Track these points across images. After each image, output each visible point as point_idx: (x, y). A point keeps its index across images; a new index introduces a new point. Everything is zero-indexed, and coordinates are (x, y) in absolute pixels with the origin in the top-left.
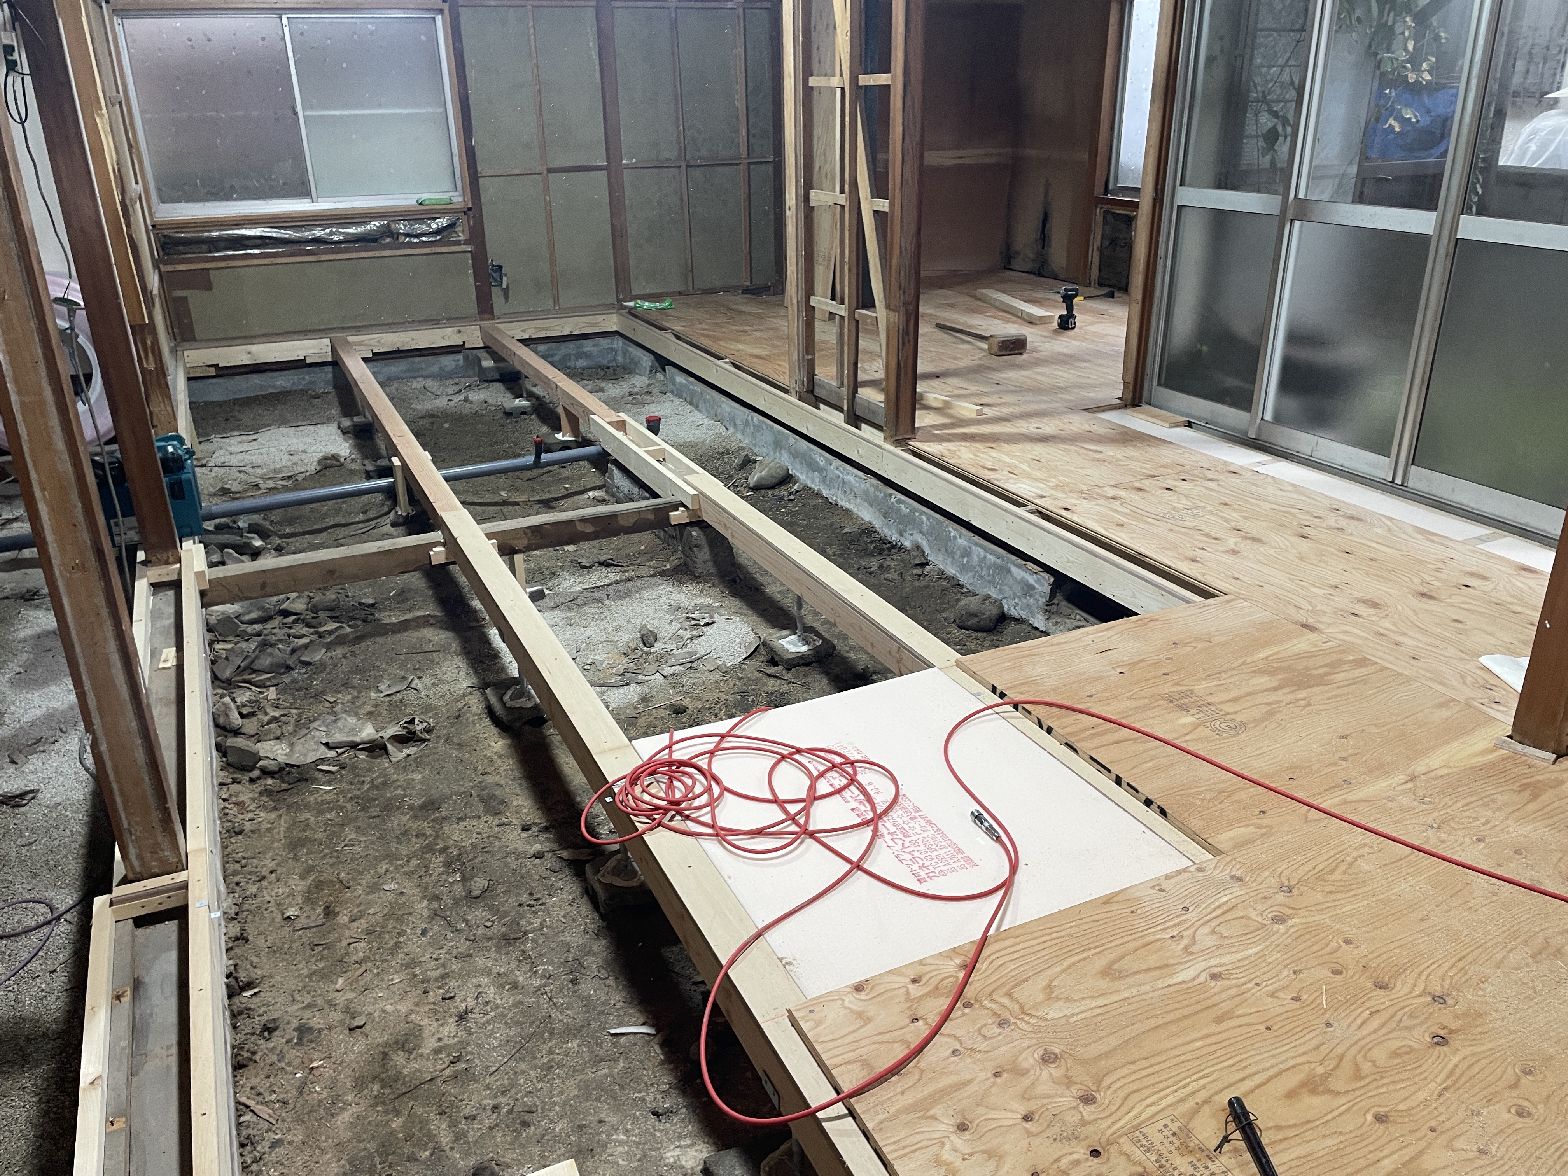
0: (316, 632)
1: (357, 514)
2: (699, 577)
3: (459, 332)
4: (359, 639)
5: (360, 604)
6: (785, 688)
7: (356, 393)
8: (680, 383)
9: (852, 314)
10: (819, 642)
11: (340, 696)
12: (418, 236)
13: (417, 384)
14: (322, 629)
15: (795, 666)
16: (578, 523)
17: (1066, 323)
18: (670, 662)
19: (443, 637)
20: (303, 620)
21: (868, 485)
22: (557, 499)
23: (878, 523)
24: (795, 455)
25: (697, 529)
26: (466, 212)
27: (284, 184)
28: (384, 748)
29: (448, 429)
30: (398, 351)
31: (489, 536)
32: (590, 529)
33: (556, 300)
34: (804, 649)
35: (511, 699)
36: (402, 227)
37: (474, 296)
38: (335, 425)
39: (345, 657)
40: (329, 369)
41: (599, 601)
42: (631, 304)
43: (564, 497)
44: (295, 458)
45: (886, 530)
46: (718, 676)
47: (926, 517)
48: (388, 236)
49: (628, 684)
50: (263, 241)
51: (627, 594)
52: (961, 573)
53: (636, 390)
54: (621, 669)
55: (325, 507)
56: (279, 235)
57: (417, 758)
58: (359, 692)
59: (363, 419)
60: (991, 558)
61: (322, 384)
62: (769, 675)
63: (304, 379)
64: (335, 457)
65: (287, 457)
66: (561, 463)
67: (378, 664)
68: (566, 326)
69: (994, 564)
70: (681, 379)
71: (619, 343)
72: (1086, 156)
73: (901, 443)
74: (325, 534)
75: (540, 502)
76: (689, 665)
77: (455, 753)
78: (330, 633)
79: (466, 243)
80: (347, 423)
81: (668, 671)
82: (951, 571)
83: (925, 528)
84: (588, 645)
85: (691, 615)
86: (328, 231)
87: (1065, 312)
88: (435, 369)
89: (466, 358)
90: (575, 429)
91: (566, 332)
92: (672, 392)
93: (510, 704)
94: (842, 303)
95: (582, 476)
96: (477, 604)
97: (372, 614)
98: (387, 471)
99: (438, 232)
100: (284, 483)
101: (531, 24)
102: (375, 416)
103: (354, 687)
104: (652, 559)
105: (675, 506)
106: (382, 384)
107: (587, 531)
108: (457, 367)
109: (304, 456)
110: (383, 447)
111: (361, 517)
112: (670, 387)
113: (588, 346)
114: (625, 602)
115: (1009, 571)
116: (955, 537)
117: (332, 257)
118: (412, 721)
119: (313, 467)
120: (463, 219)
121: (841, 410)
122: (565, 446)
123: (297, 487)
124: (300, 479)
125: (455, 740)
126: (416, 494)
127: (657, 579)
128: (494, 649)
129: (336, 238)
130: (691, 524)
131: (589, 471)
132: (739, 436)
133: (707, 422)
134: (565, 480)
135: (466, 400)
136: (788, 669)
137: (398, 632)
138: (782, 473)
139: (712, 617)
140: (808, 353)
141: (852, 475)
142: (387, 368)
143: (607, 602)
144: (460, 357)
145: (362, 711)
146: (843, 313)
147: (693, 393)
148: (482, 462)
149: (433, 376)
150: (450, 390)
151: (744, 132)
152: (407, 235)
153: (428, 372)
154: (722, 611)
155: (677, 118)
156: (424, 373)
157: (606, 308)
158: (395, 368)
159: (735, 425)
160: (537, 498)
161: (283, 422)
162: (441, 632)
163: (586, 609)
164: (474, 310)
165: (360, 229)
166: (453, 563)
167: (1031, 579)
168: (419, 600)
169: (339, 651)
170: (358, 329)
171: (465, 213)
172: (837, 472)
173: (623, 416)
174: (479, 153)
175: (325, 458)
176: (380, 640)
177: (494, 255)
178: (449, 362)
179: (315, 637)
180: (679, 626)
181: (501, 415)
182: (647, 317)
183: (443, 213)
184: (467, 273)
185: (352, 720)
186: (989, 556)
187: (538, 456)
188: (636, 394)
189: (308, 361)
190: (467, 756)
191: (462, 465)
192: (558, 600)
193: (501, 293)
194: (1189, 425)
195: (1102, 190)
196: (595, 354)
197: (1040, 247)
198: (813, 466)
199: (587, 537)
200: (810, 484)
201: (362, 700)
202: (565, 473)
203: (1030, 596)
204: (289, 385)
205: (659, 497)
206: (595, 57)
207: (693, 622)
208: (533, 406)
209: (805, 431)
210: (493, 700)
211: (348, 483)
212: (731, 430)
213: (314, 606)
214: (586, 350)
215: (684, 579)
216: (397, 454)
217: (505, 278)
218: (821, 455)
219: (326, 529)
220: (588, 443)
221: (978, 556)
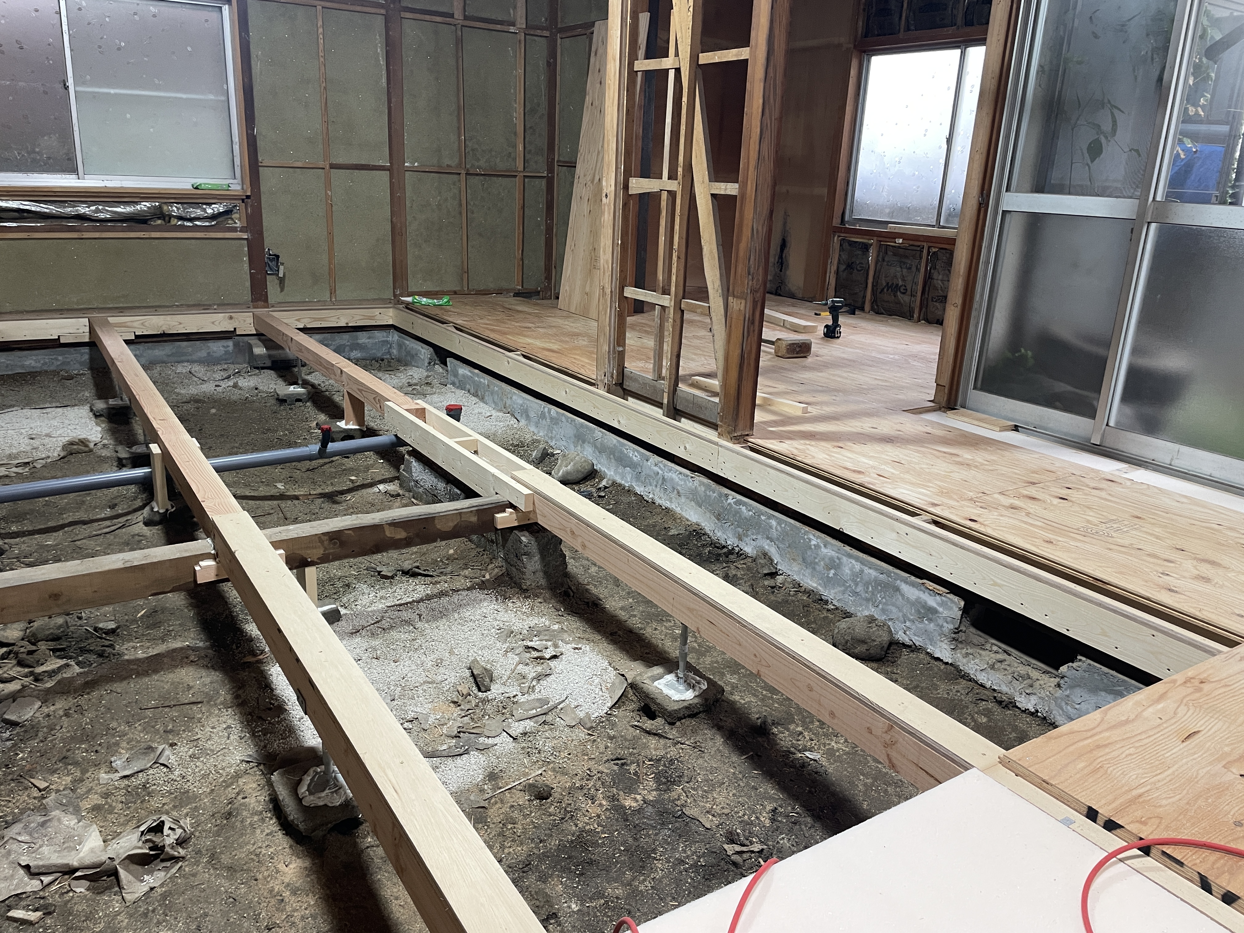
0: (32, 673)
1: (103, 508)
2: (526, 590)
3: (231, 318)
4: (90, 685)
5: (96, 629)
6: (673, 752)
7: (114, 375)
8: (463, 375)
9: (678, 305)
10: (704, 686)
11: (55, 778)
12: (191, 220)
13: (181, 369)
14: (39, 670)
15: (680, 719)
16: (387, 528)
17: (831, 333)
18: (519, 712)
19: (208, 680)
20: (16, 654)
21: (696, 483)
22: (342, 493)
23: (708, 525)
24: (601, 449)
25: (527, 534)
26: (245, 199)
27: (49, 158)
28: (115, 873)
29: (214, 414)
30: (164, 335)
31: (276, 545)
32: (401, 534)
33: (333, 292)
34: (689, 695)
35: (311, 792)
36: (175, 210)
37: (248, 284)
38: (87, 407)
39: (67, 715)
40: (86, 350)
41: (408, 622)
42: (410, 299)
43: (350, 491)
44: (36, 443)
45: (719, 534)
46: (581, 734)
47: (776, 521)
48: (159, 218)
49: (467, 752)
50: (21, 215)
51: (443, 614)
52: (825, 587)
53: (414, 381)
54: (453, 727)
55: (64, 500)
56: (38, 209)
57: (164, 896)
58: (84, 771)
59: (120, 402)
60: (873, 573)
61: (77, 366)
62: (649, 733)
63: (57, 359)
64: (83, 442)
65: (27, 441)
66: (345, 454)
67: (114, 724)
68: (342, 318)
69: (876, 580)
70: (464, 371)
71: (394, 337)
72: (825, 191)
73: (741, 439)
74: (61, 533)
75: (323, 495)
76: (542, 719)
77: (224, 884)
78: (51, 674)
79: (242, 230)
80: (100, 405)
81: (517, 728)
82: (810, 583)
83: (774, 534)
84: (403, 688)
85: (530, 644)
86: (93, 208)
87: (830, 323)
88: (203, 354)
89: (236, 345)
90: (360, 416)
91: (342, 324)
92: (453, 384)
93: (310, 800)
94: (666, 291)
95: (367, 468)
96: (252, 629)
97: (111, 646)
98: (144, 460)
99: (213, 217)
100: (19, 470)
101: (320, 23)
102: (132, 397)
103: (76, 764)
104: (466, 566)
105: (502, 507)
106: (145, 368)
107: (398, 537)
108: (227, 352)
109: (47, 440)
110: (140, 431)
111: (108, 512)
112: (451, 378)
113: (363, 338)
114: (442, 623)
115: (897, 589)
116: (817, 546)
117: (97, 235)
118: (158, 828)
119: (56, 453)
120: (241, 206)
121: (659, 405)
122: (348, 435)
123: (34, 476)
124: (38, 466)
125: (225, 859)
126: (178, 486)
127: (477, 594)
128: (277, 698)
129: (102, 216)
130: (520, 528)
131: (376, 462)
132: (533, 428)
133: (495, 413)
134: (351, 471)
135: (235, 386)
136: (672, 724)
137: (146, 673)
138: (588, 468)
139: (556, 646)
140: (619, 345)
141: (674, 472)
142: (150, 352)
143: (419, 625)
144: (230, 343)
145: (86, 804)
146: (666, 303)
147: (477, 385)
148: (253, 451)
149: (201, 362)
150: (218, 376)
151: (521, 148)
152: (180, 218)
153: (194, 357)
154: (566, 636)
155: (459, 128)
156: (190, 358)
157: (383, 302)
158: (160, 351)
159: (528, 417)
160: (319, 491)
161: (28, 403)
162: (204, 672)
163: (393, 633)
164: (248, 296)
165: (129, 209)
166: (227, 580)
167: (932, 601)
168: (175, 624)
169: (60, 705)
170: (121, 310)
171: (243, 201)
172: (656, 469)
173: (421, 403)
174: (260, 144)
175: (72, 443)
176: (119, 687)
177: (271, 243)
178: (217, 348)
179: (27, 680)
180: (517, 659)
181: (274, 402)
182: (427, 312)
183: (219, 199)
184: (242, 260)
185: (69, 821)
186: (867, 570)
187: (324, 445)
188: (416, 385)
189: (62, 341)
190: (243, 889)
191: (231, 454)
192: (358, 623)
193: (277, 282)
194: (1016, 428)
195: (839, 221)
196: (369, 346)
197: (778, 271)
198: (622, 461)
199: (397, 545)
200: (619, 480)
201: (87, 784)
202: (349, 463)
203: (930, 620)
204: (39, 365)
205: (477, 495)
206: (382, 62)
207: (535, 654)
208: (309, 393)
209: (615, 425)
210: (283, 793)
211: (94, 471)
212: (523, 422)
213: (34, 635)
214: (360, 341)
215: (509, 592)
216: (156, 439)
217: (281, 268)
218: (634, 450)
219: (62, 527)
220: (371, 432)
221: (851, 570)
